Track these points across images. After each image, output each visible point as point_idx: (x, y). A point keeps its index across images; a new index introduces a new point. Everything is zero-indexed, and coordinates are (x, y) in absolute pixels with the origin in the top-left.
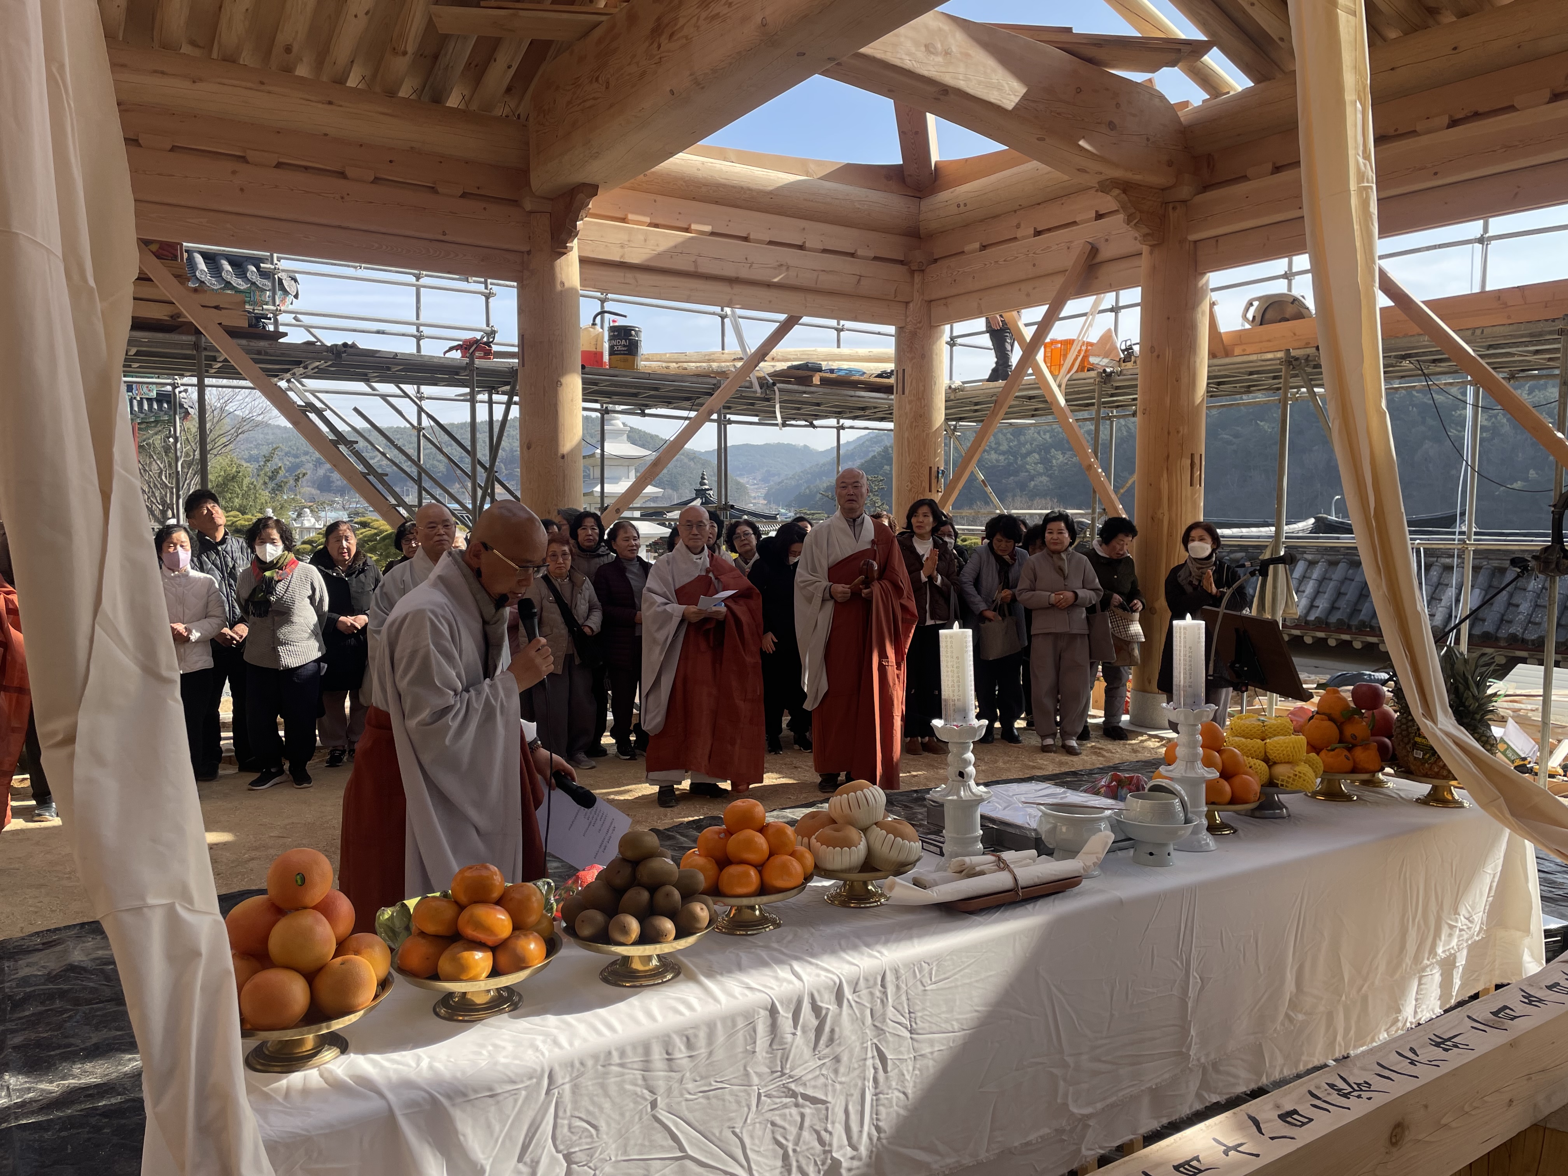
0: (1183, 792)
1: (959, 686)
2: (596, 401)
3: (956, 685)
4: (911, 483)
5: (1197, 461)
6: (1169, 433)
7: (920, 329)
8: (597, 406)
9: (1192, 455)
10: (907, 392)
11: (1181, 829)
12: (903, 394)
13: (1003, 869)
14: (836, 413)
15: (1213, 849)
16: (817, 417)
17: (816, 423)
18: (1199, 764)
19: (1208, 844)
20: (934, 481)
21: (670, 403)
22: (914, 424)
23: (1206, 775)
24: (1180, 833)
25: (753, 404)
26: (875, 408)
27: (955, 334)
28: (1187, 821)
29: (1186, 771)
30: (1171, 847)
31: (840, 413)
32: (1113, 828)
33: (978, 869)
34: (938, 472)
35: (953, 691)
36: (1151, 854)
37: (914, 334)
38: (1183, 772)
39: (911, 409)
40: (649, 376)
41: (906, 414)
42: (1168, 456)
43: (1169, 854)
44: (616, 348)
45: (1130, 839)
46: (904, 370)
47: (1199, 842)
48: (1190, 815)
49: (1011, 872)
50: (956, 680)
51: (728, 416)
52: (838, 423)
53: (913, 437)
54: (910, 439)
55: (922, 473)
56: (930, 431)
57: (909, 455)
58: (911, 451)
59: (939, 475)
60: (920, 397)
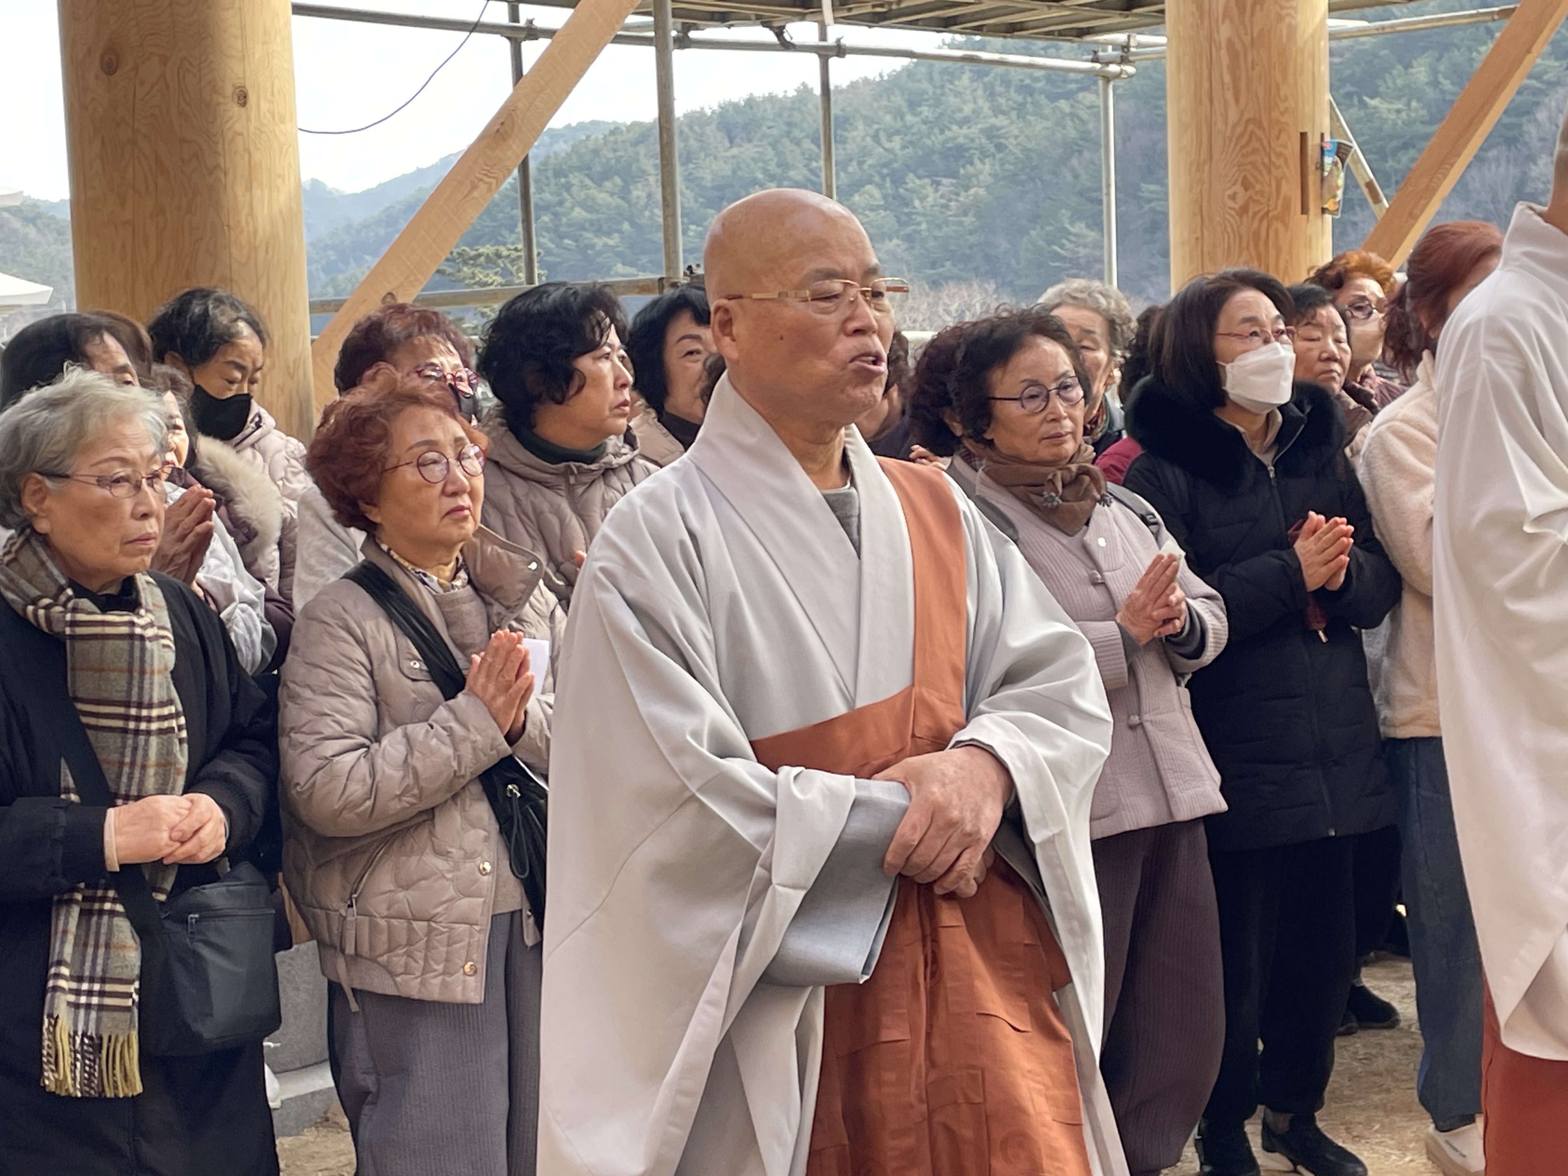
20: (1313, 178)
34: (1322, 149)
53: (1248, 41)
54: (1238, 46)
55: (1279, 155)
56: (1299, 18)
57: (1237, 100)
58: (1243, 85)
59: (1328, 160)
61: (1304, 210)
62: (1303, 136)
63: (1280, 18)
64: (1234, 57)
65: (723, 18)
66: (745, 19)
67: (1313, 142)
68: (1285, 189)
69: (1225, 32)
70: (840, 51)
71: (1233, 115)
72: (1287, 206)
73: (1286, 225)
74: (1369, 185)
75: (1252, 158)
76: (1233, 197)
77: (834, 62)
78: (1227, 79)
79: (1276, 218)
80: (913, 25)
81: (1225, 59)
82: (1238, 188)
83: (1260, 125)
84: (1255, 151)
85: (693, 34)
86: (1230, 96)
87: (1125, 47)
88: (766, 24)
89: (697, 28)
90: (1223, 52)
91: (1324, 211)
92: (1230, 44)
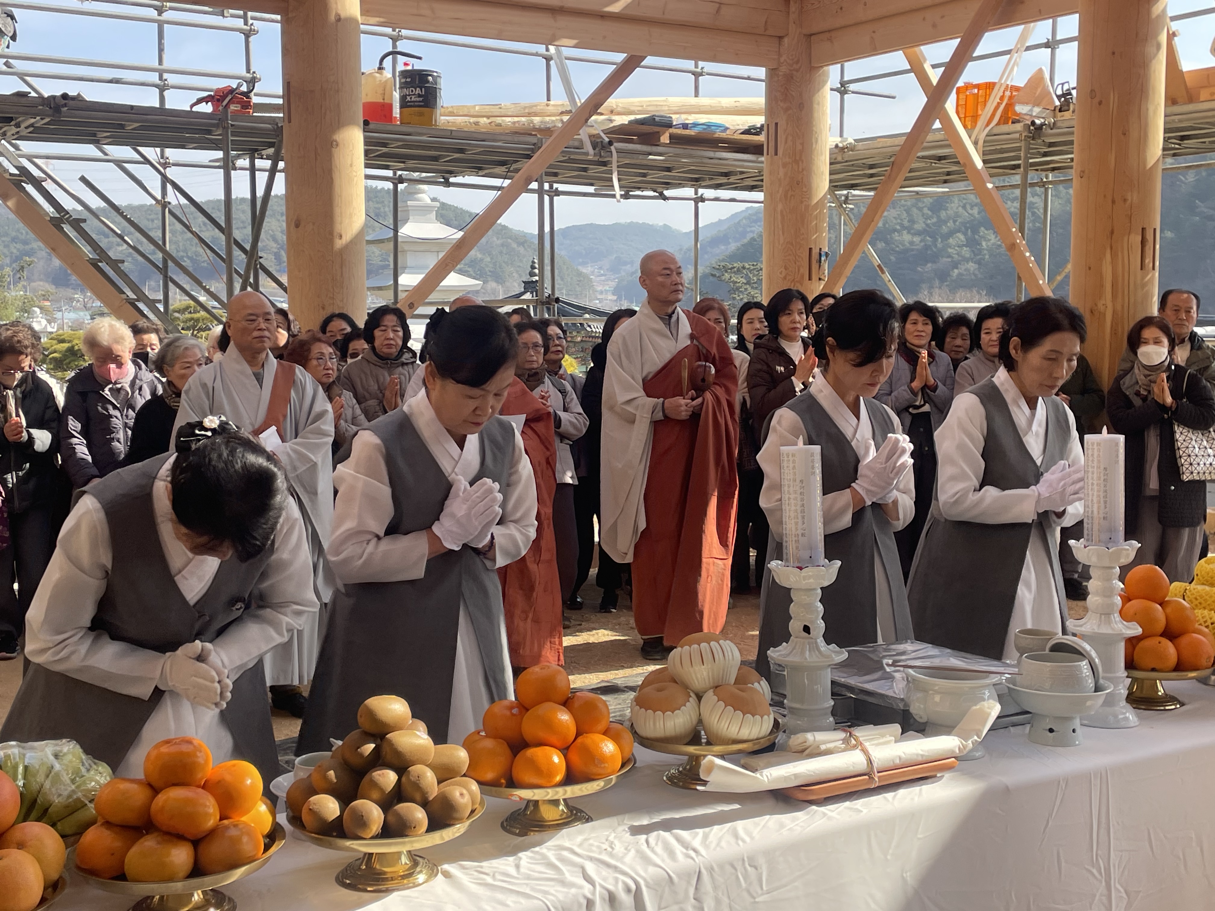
0: (1093, 654)
1: (803, 517)
2: (387, 167)
3: (800, 515)
4: (786, 268)
5: (1149, 236)
6: (1113, 202)
7: (797, 71)
8: (389, 173)
9: (1143, 229)
10: (780, 152)
11: (1090, 698)
12: (776, 154)
13: (855, 747)
14: (692, 180)
15: (1132, 725)
16: (668, 185)
17: (667, 193)
18: (1117, 616)
19: (1127, 719)
20: (815, 266)
21: (480, 169)
22: (790, 193)
23: (1124, 631)
24: (1089, 703)
25: (585, 170)
26: (742, 173)
27: (846, 78)
28: (1097, 689)
29: (1099, 625)
30: (1076, 724)
31: (697, 180)
32: (1001, 698)
33: (823, 747)
34: (820, 254)
35: (796, 523)
36: (1051, 730)
37: (789, 78)
38: (1095, 627)
39: (785, 174)
40: (451, 134)
41: (779, 180)
42: (1112, 232)
43: (1074, 731)
44: (408, 98)
45: (1027, 712)
46: (776, 124)
47: (1116, 716)
48: (1101, 681)
49: (865, 751)
50: (799, 509)
51: (555, 186)
52: (696, 193)
55: (799, 256)
57: (783, 234)
58: (786, 228)
59: (823, 259)
60: (798, 158)
61: (810, 279)
62: (810, 249)
63: (802, 202)
65: (639, 188)
67: (815, 252)
68: (802, 270)
69: (780, 207)
70: (702, 199)
71: (782, 241)
72: (802, 276)
75: (789, 258)
76: (781, 273)
77: (700, 204)
78: (780, 226)
81: (779, 217)
82: (783, 270)
83: (792, 245)
84: (790, 255)
86: (781, 233)
88: (655, 191)
90: (779, 215)
91: (820, 279)
92: (782, 212)
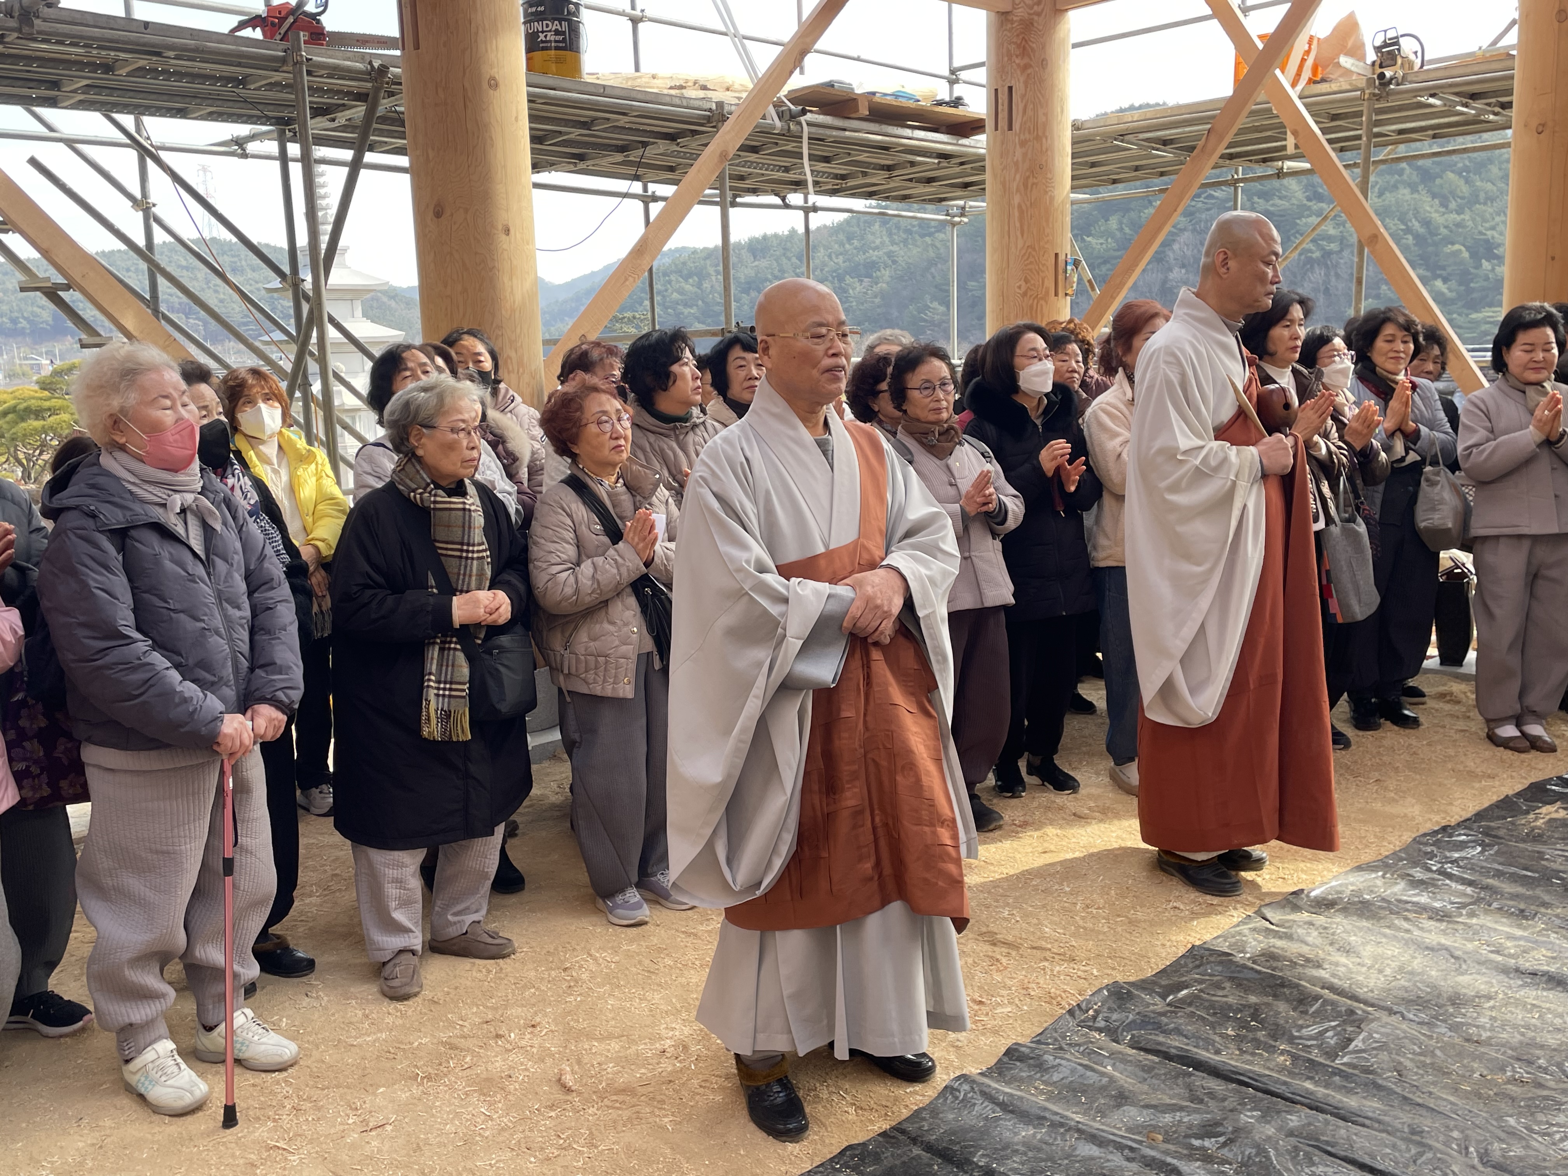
4: (1026, 281)
7: (1039, 14)
10: (1016, 126)
12: (1010, 128)
20: (1061, 277)
22: (1030, 181)
34: (1066, 262)
37: (1028, 26)
39: (1025, 155)
40: (603, 90)
41: (1016, 164)
44: (542, 37)
46: (1010, 89)
53: (1028, 204)
54: (1024, 207)
55: (1044, 265)
56: (1056, 192)
57: (1022, 236)
58: (1026, 228)
59: (1069, 268)
60: (1040, 134)
61: (1056, 294)
62: (1057, 255)
63: (1046, 192)
64: (1021, 212)
65: (754, 191)
66: (765, 192)
67: (1062, 258)
68: (1046, 283)
69: (1017, 200)
70: (815, 209)
71: (1020, 245)
72: (1047, 293)
73: (1047, 302)
74: (1090, 281)
75: (1030, 267)
76: (1019, 287)
78: (1018, 225)
79: (1042, 298)
80: (853, 195)
81: (1016, 214)
82: (1022, 283)
83: (1034, 249)
84: (1031, 263)
85: (738, 200)
86: (1019, 233)
87: (963, 208)
88: (776, 195)
89: (740, 196)
90: (1016, 211)
91: (1066, 294)
92: (1020, 206)
